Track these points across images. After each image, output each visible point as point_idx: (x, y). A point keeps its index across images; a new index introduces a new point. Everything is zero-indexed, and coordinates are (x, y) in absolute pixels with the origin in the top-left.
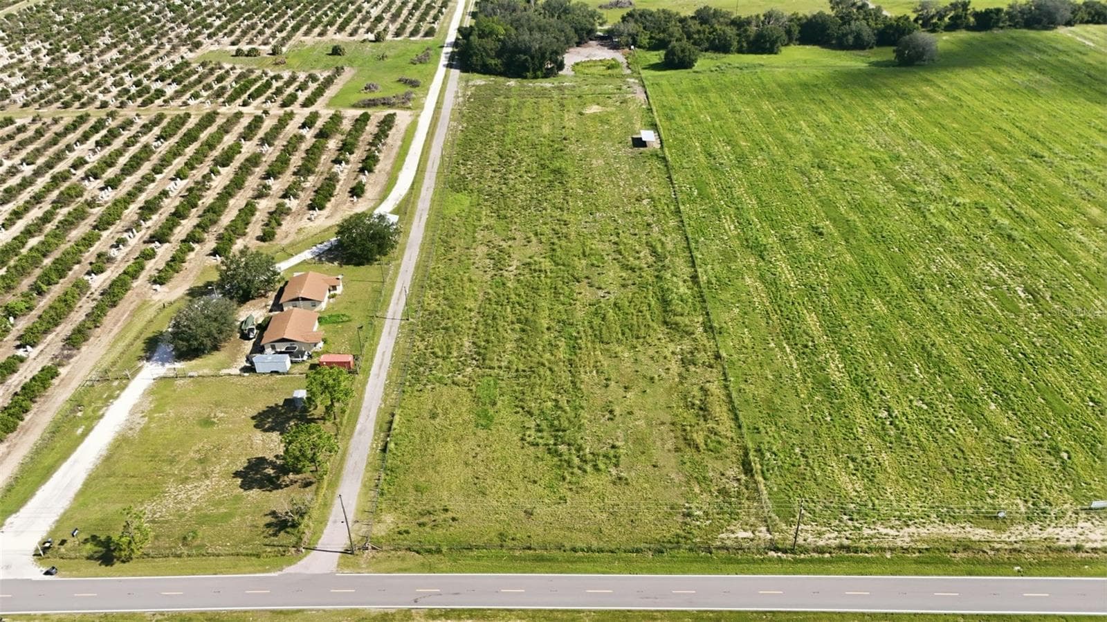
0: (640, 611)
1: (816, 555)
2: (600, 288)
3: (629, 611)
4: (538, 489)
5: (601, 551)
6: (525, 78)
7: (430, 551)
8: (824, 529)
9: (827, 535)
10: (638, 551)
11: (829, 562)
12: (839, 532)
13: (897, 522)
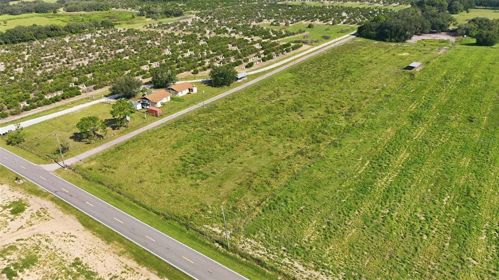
0: (121, 236)
1: (238, 256)
2: (302, 116)
3: (117, 233)
4: (158, 175)
5: (144, 207)
6: (385, 41)
7: (86, 178)
8: (263, 248)
9: (260, 252)
10: (158, 214)
11: (241, 263)
12: (268, 253)
13: (313, 266)
